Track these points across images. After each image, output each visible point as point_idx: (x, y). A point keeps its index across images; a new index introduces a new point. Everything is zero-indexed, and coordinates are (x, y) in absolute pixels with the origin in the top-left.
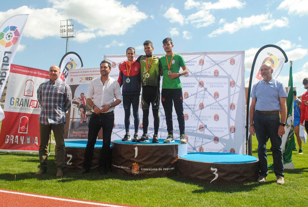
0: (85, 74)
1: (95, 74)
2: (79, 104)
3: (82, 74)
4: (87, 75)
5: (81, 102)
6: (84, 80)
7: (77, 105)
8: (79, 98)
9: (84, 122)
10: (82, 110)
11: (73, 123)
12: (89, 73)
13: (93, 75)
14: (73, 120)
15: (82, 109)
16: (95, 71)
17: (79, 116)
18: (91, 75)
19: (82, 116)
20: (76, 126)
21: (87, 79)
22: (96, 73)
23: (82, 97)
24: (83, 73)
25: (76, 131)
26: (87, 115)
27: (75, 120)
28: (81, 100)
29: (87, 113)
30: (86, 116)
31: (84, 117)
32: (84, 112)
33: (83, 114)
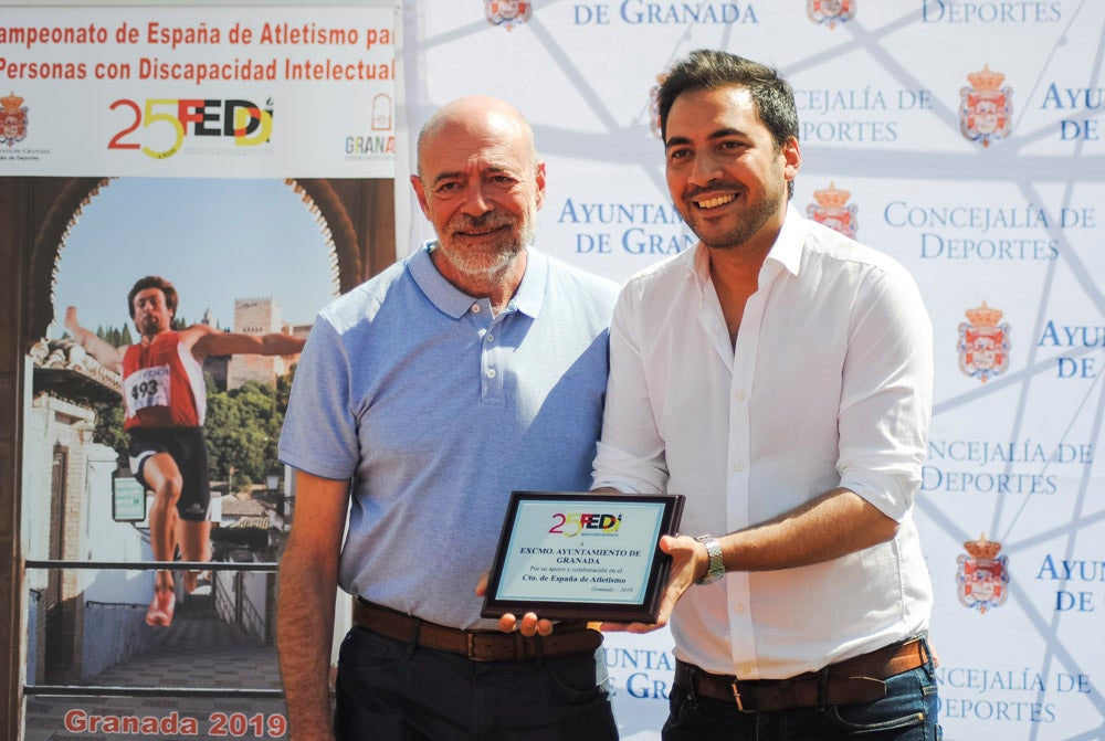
0: (163, 54)
1: (295, 70)
2: (114, 399)
3: (130, 54)
4: (198, 73)
5: (138, 378)
6: (162, 131)
7: (88, 416)
8: (116, 339)
9: (188, 606)
10: (154, 472)
11: (61, 618)
12: (224, 53)
13: (269, 72)
14: (57, 583)
15: (162, 469)
16: (293, 37)
17: (132, 546)
18: (246, 72)
19: (159, 535)
20: (96, 646)
21: (200, 118)
22: (300, 53)
23: (151, 327)
24: (143, 48)
25: (96, 700)
26: (219, 534)
27: (78, 584)
28: (139, 359)
29: (217, 509)
30: (208, 548)
31: (194, 549)
32: (192, 502)
33: (178, 526)
